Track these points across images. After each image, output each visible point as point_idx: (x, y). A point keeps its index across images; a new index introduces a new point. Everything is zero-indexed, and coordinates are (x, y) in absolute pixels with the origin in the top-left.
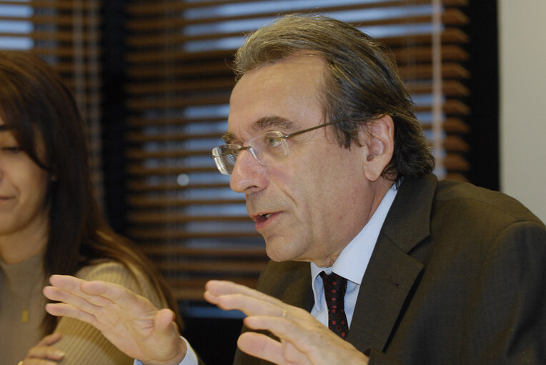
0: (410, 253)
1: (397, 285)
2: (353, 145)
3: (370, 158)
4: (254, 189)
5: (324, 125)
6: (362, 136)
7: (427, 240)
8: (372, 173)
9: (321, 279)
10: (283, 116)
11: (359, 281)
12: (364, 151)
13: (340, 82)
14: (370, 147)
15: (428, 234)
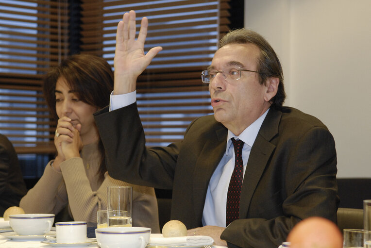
0: (270, 141)
1: (265, 155)
2: (264, 84)
3: (268, 92)
4: (219, 89)
5: (256, 72)
6: (268, 82)
7: (277, 136)
8: (267, 98)
9: (231, 141)
10: (241, 62)
11: (251, 145)
12: (266, 89)
13: (266, 58)
14: (269, 88)
15: (277, 132)
